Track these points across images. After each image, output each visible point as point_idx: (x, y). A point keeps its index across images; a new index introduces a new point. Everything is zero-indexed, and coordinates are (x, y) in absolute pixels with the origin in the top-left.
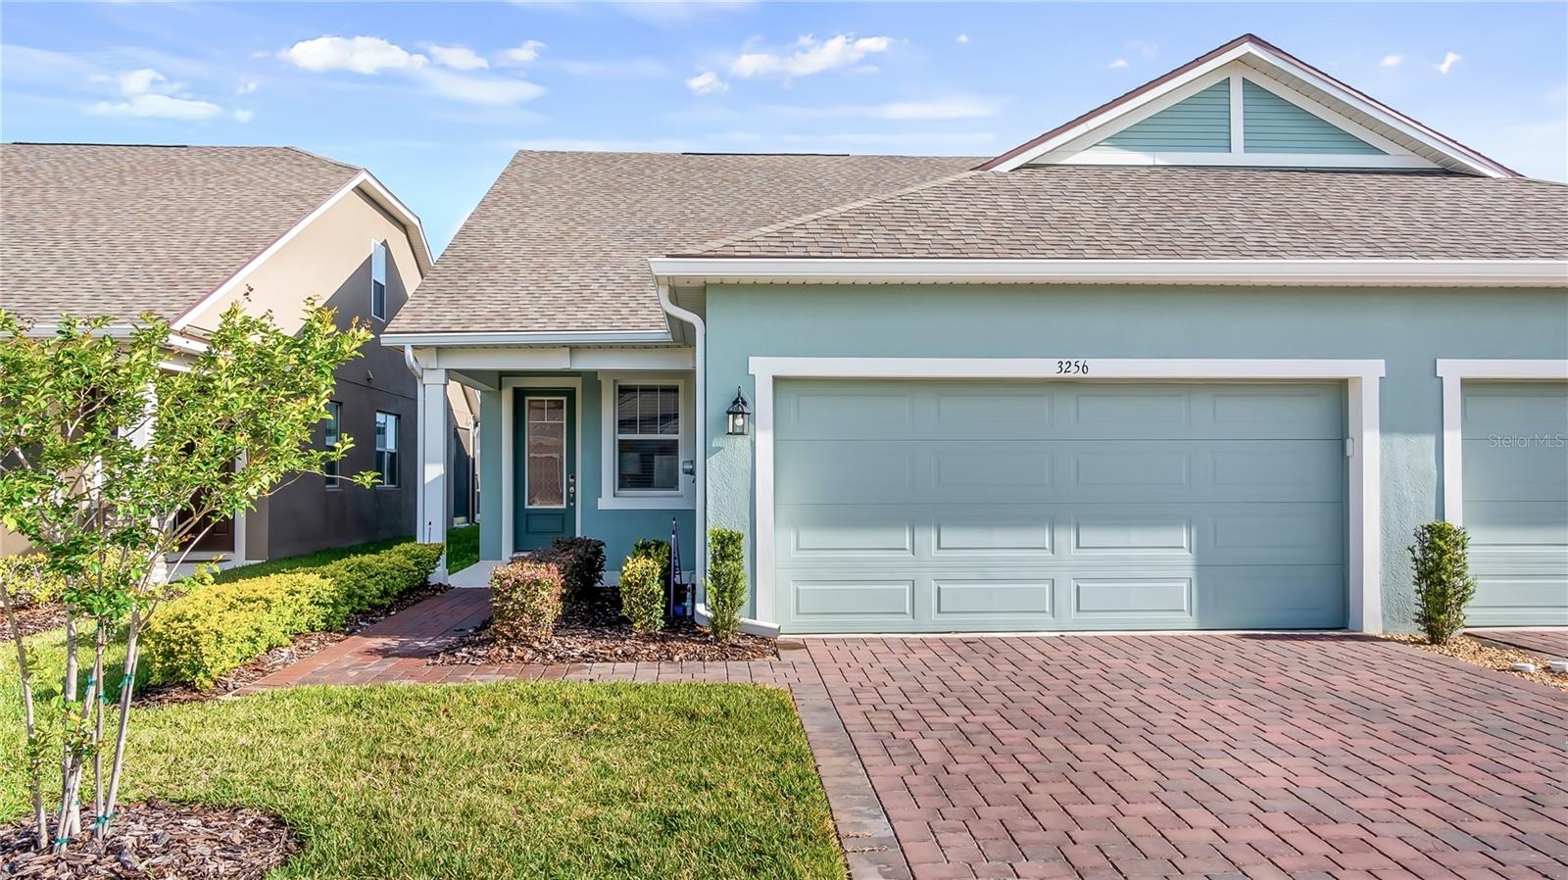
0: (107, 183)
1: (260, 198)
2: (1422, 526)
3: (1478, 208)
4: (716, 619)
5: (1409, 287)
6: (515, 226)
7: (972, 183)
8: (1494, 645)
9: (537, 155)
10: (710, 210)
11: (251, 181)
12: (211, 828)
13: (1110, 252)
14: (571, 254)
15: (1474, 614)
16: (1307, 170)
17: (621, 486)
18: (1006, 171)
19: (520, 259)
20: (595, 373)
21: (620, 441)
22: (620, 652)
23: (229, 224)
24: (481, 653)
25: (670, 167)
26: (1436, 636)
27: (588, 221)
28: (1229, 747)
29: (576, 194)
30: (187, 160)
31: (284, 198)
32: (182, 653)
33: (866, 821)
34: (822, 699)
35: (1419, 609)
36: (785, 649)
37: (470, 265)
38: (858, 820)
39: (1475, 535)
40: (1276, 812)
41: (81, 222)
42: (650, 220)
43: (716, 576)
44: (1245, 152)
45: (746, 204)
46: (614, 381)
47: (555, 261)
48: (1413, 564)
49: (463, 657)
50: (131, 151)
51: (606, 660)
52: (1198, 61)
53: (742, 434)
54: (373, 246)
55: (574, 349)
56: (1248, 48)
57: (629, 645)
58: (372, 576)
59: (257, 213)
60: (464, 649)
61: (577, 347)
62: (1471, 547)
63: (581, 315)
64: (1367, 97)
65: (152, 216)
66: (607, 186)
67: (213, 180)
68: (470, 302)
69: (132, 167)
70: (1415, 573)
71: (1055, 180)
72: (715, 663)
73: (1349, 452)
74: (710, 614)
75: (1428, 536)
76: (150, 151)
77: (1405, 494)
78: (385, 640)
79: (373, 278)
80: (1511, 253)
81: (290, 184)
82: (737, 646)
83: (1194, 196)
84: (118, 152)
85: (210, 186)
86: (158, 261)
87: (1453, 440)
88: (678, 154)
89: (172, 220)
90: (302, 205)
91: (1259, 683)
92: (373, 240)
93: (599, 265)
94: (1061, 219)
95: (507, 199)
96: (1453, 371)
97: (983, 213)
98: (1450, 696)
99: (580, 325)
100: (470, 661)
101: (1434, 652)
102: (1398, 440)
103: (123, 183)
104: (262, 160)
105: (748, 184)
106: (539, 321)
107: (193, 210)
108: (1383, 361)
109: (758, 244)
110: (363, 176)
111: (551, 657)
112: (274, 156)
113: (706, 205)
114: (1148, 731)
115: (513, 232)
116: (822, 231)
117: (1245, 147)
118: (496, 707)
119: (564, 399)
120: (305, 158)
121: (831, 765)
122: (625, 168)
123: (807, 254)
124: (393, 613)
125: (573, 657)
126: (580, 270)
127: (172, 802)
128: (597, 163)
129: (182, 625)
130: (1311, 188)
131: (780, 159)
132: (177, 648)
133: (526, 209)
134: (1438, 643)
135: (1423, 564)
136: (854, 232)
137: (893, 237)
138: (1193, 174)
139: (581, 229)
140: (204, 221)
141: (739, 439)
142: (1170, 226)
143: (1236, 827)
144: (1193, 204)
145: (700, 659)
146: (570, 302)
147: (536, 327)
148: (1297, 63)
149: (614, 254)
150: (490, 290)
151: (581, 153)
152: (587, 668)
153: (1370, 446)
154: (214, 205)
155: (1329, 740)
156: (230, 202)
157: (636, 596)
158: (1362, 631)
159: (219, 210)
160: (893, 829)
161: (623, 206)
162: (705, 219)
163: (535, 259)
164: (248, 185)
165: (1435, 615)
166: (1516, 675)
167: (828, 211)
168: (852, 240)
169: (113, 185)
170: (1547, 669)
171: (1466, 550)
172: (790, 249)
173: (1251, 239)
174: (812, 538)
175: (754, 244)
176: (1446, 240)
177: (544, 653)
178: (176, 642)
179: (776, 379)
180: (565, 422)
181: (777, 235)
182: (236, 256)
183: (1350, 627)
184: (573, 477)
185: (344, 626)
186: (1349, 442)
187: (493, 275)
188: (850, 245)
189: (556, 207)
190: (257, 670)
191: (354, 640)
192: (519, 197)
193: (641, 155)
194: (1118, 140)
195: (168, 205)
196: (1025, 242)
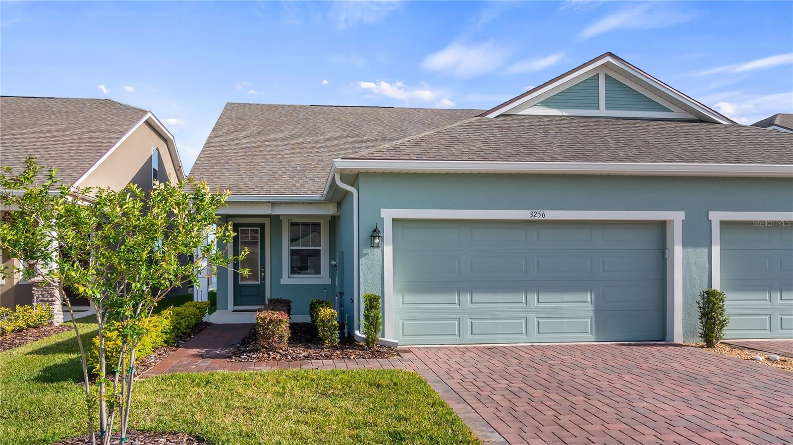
0: (15, 116)
1: (98, 126)
2: (703, 291)
3: (721, 139)
4: (368, 337)
5: (717, 177)
6: (233, 141)
7: (476, 123)
8: (737, 348)
9: (237, 105)
10: (330, 134)
11: (92, 116)
12: (172, 443)
13: (556, 158)
14: (265, 156)
15: (728, 334)
16: (635, 119)
17: (292, 273)
18: (492, 118)
19: (239, 158)
20: (278, 216)
21: (291, 250)
22: (323, 355)
23: (85, 139)
24: (254, 356)
25: (305, 112)
26: (710, 344)
27: (270, 139)
28: (642, 397)
29: (260, 125)
30: (55, 105)
31: (111, 125)
32: (113, 357)
33: (489, 434)
34: (435, 378)
35: (701, 331)
36: (402, 352)
37: (215, 161)
38: (484, 434)
39: (728, 296)
40: (679, 427)
41: (6, 137)
42: (301, 139)
43: (367, 318)
44: (606, 109)
45: (348, 132)
46: (289, 220)
47: (257, 160)
48: (699, 310)
49: (245, 358)
50: (25, 100)
51: (317, 359)
52: (585, 65)
53: (379, 247)
54: (152, 151)
55: (274, 204)
56: (608, 59)
57: (326, 351)
58: (183, 318)
59: (98, 133)
60: (245, 354)
61: (275, 203)
62: (726, 301)
63: (276, 187)
64: (665, 84)
65: (44, 134)
66: (276, 122)
67: (72, 116)
68: (218, 180)
69: (27, 108)
70: (700, 314)
71: (517, 122)
72: (371, 359)
73: (667, 256)
74: (364, 336)
75: (706, 296)
76: (35, 100)
77: (694, 276)
78: (198, 350)
79: (153, 167)
80: (743, 161)
81: (112, 118)
82: (379, 352)
83: (586, 131)
84: (18, 100)
85: (71, 119)
86: (52, 157)
87: (716, 250)
88: (308, 106)
89: (54, 137)
90: (122, 130)
91: (639, 367)
92: (152, 148)
93: (280, 162)
94: (527, 142)
95: (226, 128)
96: (716, 217)
97: (488, 138)
98: (731, 372)
99: (276, 192)
100: (250, 360)
101: (711, 351)
102: (690, 250)
103: (24, 117)
104: (95, 106)
105: (347, 122)
106: (256, 190)
107: (65, 131)
108: (684, 212)
109: (385, 153)
110: (149, 115)
111: (289, 357)
112: (101, 103)
113: (327, 132)
114: (599, 390)
115: (232, 144)
116: (413, 147)
117: (606, 107)
118: (278, 382)
119: (259, 229)
120: (118, 105)
121: (458, 409)
122: (283, 112)
123: (410, 158)
124: (193, 336)
125: (300, 357)
126: (271, 164)
127: (138, 431)
128: (268, 110)
129: (112, 343)
130: (640, 128)
131: (360, 109)
132: (110, 355)
133: (237, 133)
134: (711, 347)
135: (704, 309)
136: (429, 147)
137: (448, 150)
138: (582, 120)
139: (266, 143)
140: (72, 137)
141: (376, 249)
142: (579, 146)
143: (664, 434)
144: (587, 135)
145: (363, 358)
146: (269, 180)
147: (254, 192)
148: (632, 67)
149: (286, 156)
150: (227, 174)
151: (259, 104)
152: (309, 363)
153: (678, 253)
154: (75, 129)
155: (686, 393)
156: (83, 127)
157: (327, 327)
158: (673, 341)
159: (78, 132)
160: (503, 437)
161: (286, 132)
162: (328, 139)
163: (247, 158)
164: (91, 118)
165: (710, 334)
166: (754, 361)
167: (413, 136)
168: (430, 151)
169: (19, 117)
170: (768, 359)
171: (724, 303)
172: (401, 155)
173: (621, 152)
174: (409, 298)
175: (383, 153)
176: (711, 154)
177: (286, 356)
178: (109, 352)
179: (394, 220)
180: (259, 240)
181: (392, 148)
182: (92, 155)
183: (667, 340)
184: (264, 268)
185: (173, 343)
186: (667, 251)
187: (227, 166)
188: (430, 154)
189: (252, 132)
190: (144, 365)
191: (181, 350)
192: (232, 126)
193: (289, 106)
194: (546, 103)
195: (51, 129)
196: (513, 153)
